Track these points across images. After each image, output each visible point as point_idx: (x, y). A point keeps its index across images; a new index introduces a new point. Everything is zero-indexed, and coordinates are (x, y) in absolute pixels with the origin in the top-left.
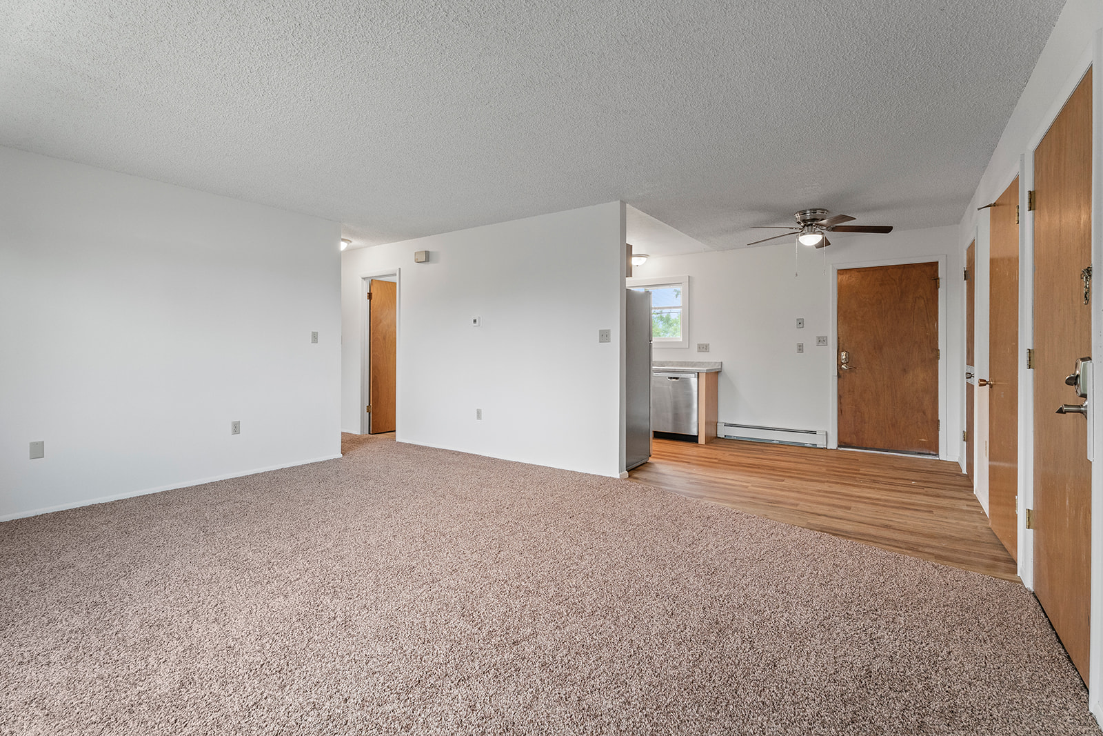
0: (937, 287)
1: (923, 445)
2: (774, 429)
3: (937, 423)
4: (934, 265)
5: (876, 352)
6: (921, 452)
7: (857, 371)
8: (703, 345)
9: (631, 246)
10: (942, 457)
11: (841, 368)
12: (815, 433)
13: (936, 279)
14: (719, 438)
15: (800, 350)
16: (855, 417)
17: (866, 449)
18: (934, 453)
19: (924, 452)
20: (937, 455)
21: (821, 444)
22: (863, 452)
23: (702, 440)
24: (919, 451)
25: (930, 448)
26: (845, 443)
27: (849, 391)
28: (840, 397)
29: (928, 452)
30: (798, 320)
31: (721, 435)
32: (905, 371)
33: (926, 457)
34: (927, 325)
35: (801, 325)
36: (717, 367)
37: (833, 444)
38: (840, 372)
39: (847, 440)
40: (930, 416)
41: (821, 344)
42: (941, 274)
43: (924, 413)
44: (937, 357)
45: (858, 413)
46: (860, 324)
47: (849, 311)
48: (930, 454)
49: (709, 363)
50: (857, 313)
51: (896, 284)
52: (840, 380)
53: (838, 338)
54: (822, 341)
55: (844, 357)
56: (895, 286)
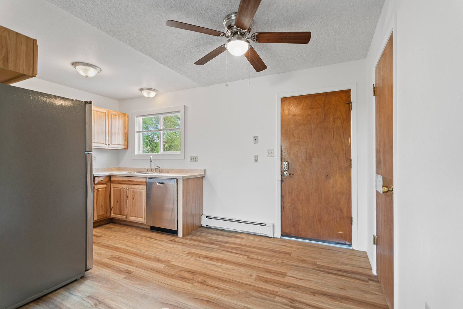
0: (350, 109)
1: (340, 236)
2: (239, 222)
3: (350, 219)
4: (347, 93)
5: (307, 162)
6: (339, 242)
7: (294, 177)
8: (193, 157)
9: (35, 41)
10: (354, 247)
11: (283, 174)
12: (264, 225)
13: (350, 103)
14: (203, 227)
15: (256, 160)
16: (293, 213)
17: (301, 238)
18: (349, 243)
19: (341, 242)
20: (350, 245)
21: (270, 234)
22: (298, 241)
23: (180, 234)
24: (338, 242)
25: (345, 239)
26: (286, 233)
27: (289, 192)
28: (283, 197)
29: (344, 242)
30: (254, 137)
31: (204, 224)
32: (327, 176)
33: (342, 246)
34: (343, 140)
35: (257, 141)
36: (201, 173)
37: (278, 234)
38: (283, 178)
39: (288, 231)
40: (345, 214)
41: (270, 155)
42: (353, 98)
43: (341, 211)
44: (350, 166)
45: (295, 210)
46: (296, 140)
47: (289, 130)
48: (345, 244)
49: (197, 170)
50: (294, 132)
51: (321, 108)
52: (283, 183)
53: (282, 151)
54: (271, 153)
55: (286, 166)
56: (320, 110)
